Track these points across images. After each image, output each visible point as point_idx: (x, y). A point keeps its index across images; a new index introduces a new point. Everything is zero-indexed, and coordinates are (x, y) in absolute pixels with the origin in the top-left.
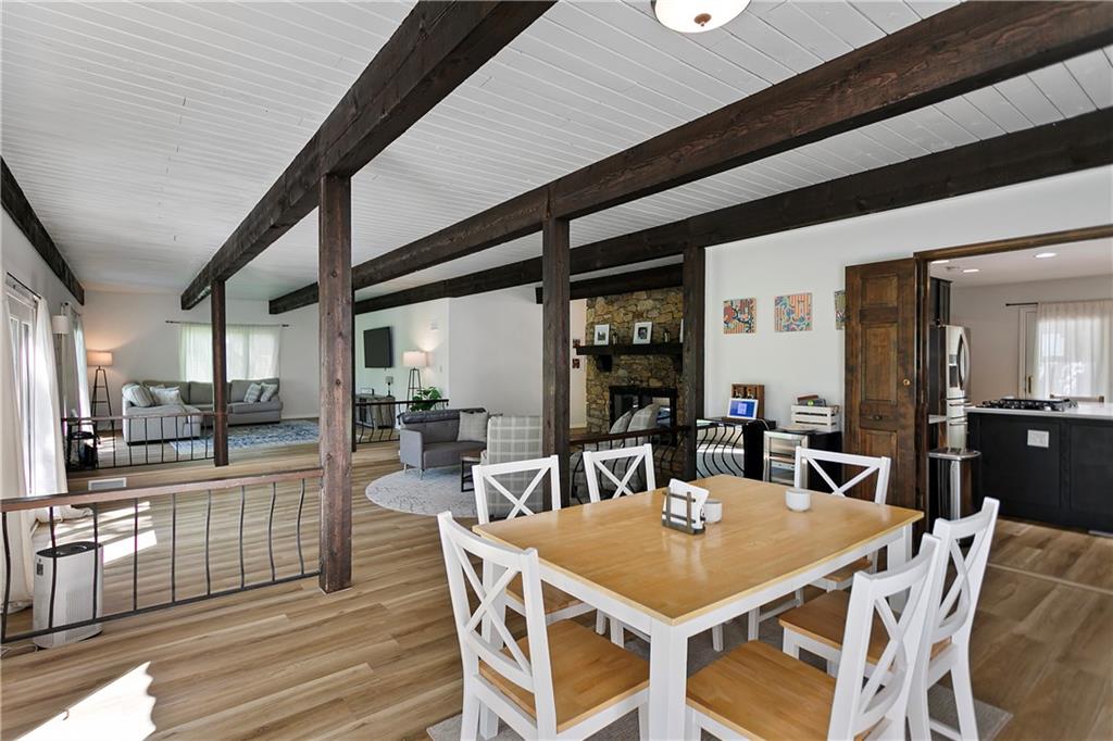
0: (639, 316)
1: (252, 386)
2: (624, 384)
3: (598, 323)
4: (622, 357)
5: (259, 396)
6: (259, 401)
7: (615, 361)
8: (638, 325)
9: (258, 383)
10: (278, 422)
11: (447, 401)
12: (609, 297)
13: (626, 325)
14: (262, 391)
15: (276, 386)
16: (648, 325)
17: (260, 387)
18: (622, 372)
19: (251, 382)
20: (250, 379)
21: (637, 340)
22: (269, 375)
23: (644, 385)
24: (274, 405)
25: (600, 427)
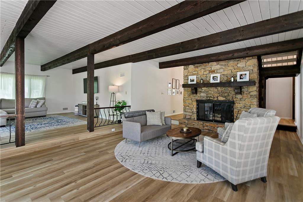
0: (213, 72)
1: (33, 101)
2: (204, 99)
3: (190, 75)
4: (203, 88)
5: (37, 105)
6: (36, 107)
7: (199, 90)
8: (212, 76)
9: (36, 99)
10: (45, 116)
11: (130, 106)
12: (196, 65)
13: (205, 76)
14: (38, 103)
15: (44, 100)
16: (218, 75)
17: (36, 101)
18: (202, 94)
19: (32, 99)
20: (32, 97)
21: (212, 81)
22: (40, 96)
23: (215, 99)
24: (43, 108)
25: (191, 116)
